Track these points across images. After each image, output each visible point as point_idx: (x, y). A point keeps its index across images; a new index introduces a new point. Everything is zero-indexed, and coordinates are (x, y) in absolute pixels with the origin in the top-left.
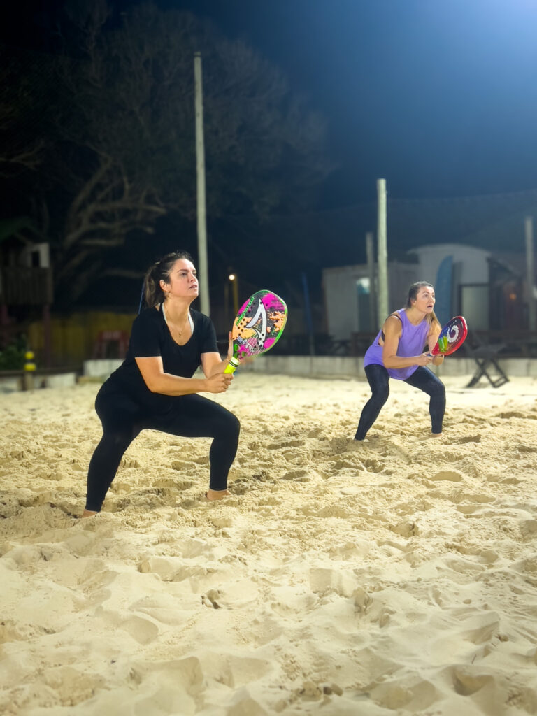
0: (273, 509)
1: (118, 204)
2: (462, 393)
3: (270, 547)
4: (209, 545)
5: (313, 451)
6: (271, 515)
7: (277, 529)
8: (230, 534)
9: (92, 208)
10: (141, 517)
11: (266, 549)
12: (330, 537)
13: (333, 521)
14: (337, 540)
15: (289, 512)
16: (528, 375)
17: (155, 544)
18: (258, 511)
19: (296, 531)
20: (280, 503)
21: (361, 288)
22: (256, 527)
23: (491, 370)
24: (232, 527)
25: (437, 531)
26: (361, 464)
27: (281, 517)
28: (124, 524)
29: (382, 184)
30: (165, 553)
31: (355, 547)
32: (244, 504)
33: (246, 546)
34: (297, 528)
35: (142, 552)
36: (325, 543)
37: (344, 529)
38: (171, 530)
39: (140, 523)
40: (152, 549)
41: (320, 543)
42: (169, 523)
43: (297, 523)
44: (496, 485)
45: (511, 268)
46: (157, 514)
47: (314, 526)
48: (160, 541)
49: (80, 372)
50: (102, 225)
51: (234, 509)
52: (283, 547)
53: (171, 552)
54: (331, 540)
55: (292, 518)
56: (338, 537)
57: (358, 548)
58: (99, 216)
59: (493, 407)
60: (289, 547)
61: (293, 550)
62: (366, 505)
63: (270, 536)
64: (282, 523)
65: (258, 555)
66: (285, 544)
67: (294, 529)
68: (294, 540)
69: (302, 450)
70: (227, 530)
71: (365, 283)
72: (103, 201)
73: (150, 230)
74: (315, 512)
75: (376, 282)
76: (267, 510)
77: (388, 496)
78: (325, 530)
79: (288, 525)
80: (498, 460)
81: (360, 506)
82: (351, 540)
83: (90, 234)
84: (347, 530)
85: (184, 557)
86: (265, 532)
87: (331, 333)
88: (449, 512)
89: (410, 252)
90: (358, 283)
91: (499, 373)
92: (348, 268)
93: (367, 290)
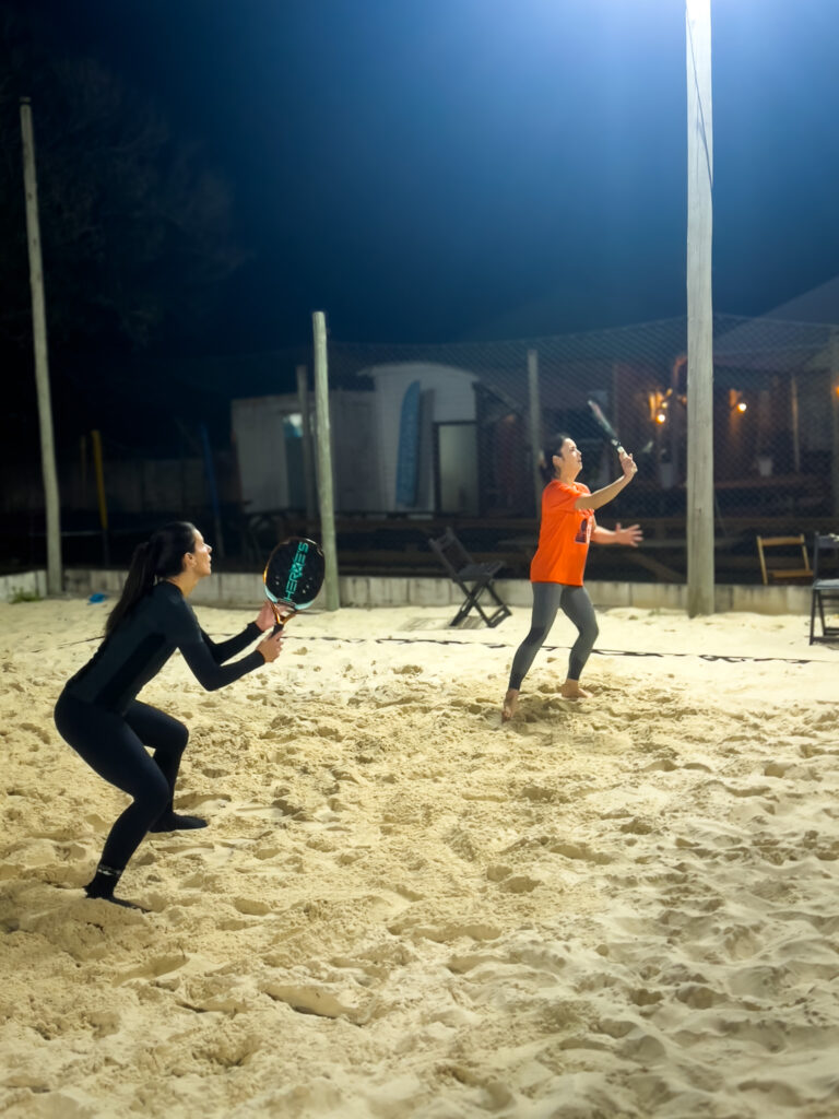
2: (446, 643)
21: (290, 427)
29: (320, 318)
59: (490, 677)
71: (296, 420)
75: (311, 419)
87: (245, 497)
89: (361, 373)
90: (285, 420)
91: (495, 602)
92: (271, 399)
93: (300, 433)
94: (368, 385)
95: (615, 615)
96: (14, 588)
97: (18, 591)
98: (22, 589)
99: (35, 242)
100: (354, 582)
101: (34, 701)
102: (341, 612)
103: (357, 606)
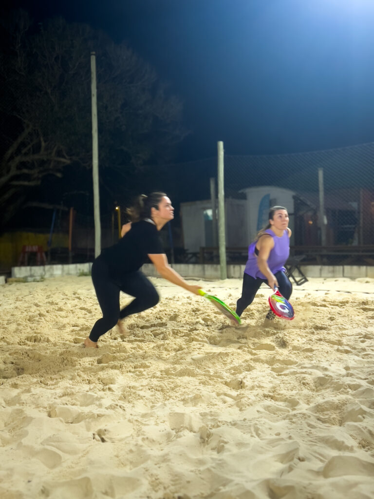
0: (144, 371)
1: (36, 157)
3: (142, 398)
4: (99, 397)
5: (173, 330)
6: (143, 375)
7: (147, 385)
8: (114, 389)
9: (18, 159)
10: (51, 378)
11: (139, 399)
12: (184, 390)
13: (186, 379)
14: (189, 393)
15: (155, 373)
16: (321, 277)
17: (60, 397)
18: (133, 372)
19: (160, 386)
20: (149, 367)
21: (207, 216)
22: (132, 384)
23: (296, 273)
24: (115, 384)
25: (258, 385)
26: (206, 339)
27: (150, 376)
28: (38, 383)
29: (221, 144)
30: (67, 403)
31: (201, 397)
32: (124, 368)
33: (125, 398)
34: (161, 384)
35: (50, 403)
36: (180, 394)
37: (194, 384)
38: (72, 387)
39: (50, 382)
40: (59, 401)
41: (177, 394)
42: (71, 382)
43: (161, 381)
44: (298, 353)
45: (309, 203)
46: (62, 376)
47: (172, 382)
48: (64, 395)
49: (8, 275)
50: (25, 171)
51: (117, 371)
52: (151, 397)
53: (72, 403)
54: (184, 392)
55: (157, 377)
56: (189, 390)
57: (203, 397)
58: (23, 165)
60: (155, 398)
61: (158, 400)
62: (209, 368)
63: (142, 390)
64: (150, 380)
65: (134, 403)
66: (152, 396)
67: (159, 385)
68: (158, 393)
69: (165, 329)
70: (111, 386)
71: (210, 212)
72: (26, 154)
73: (59, 175)
74: (174, 373)
75: (217, 211)
76: (140, 372)
77: (224, 361)
78: (181, 386)
79: (155, 382)
80: (300, 335)
81: (205, 369)
82: (198, 393)
83: (16, 178)
84: (195, 385)
85: (81, 406)
86: (138, 387)
87: (186, 248)
88: (266, 372)
89: (240, 192)
90: (205, 212)
91: (301, 275)
92: (198, 202)
93: (211, 218)
94: (244, 197)
95: (359, 281)
96: (80, 270)
97: (81, 271)
98: (83, 270)
99: (95, 115)
100: (234, 267)
101: (86, 302)
102: (227, 280)
103: (235, 278)
